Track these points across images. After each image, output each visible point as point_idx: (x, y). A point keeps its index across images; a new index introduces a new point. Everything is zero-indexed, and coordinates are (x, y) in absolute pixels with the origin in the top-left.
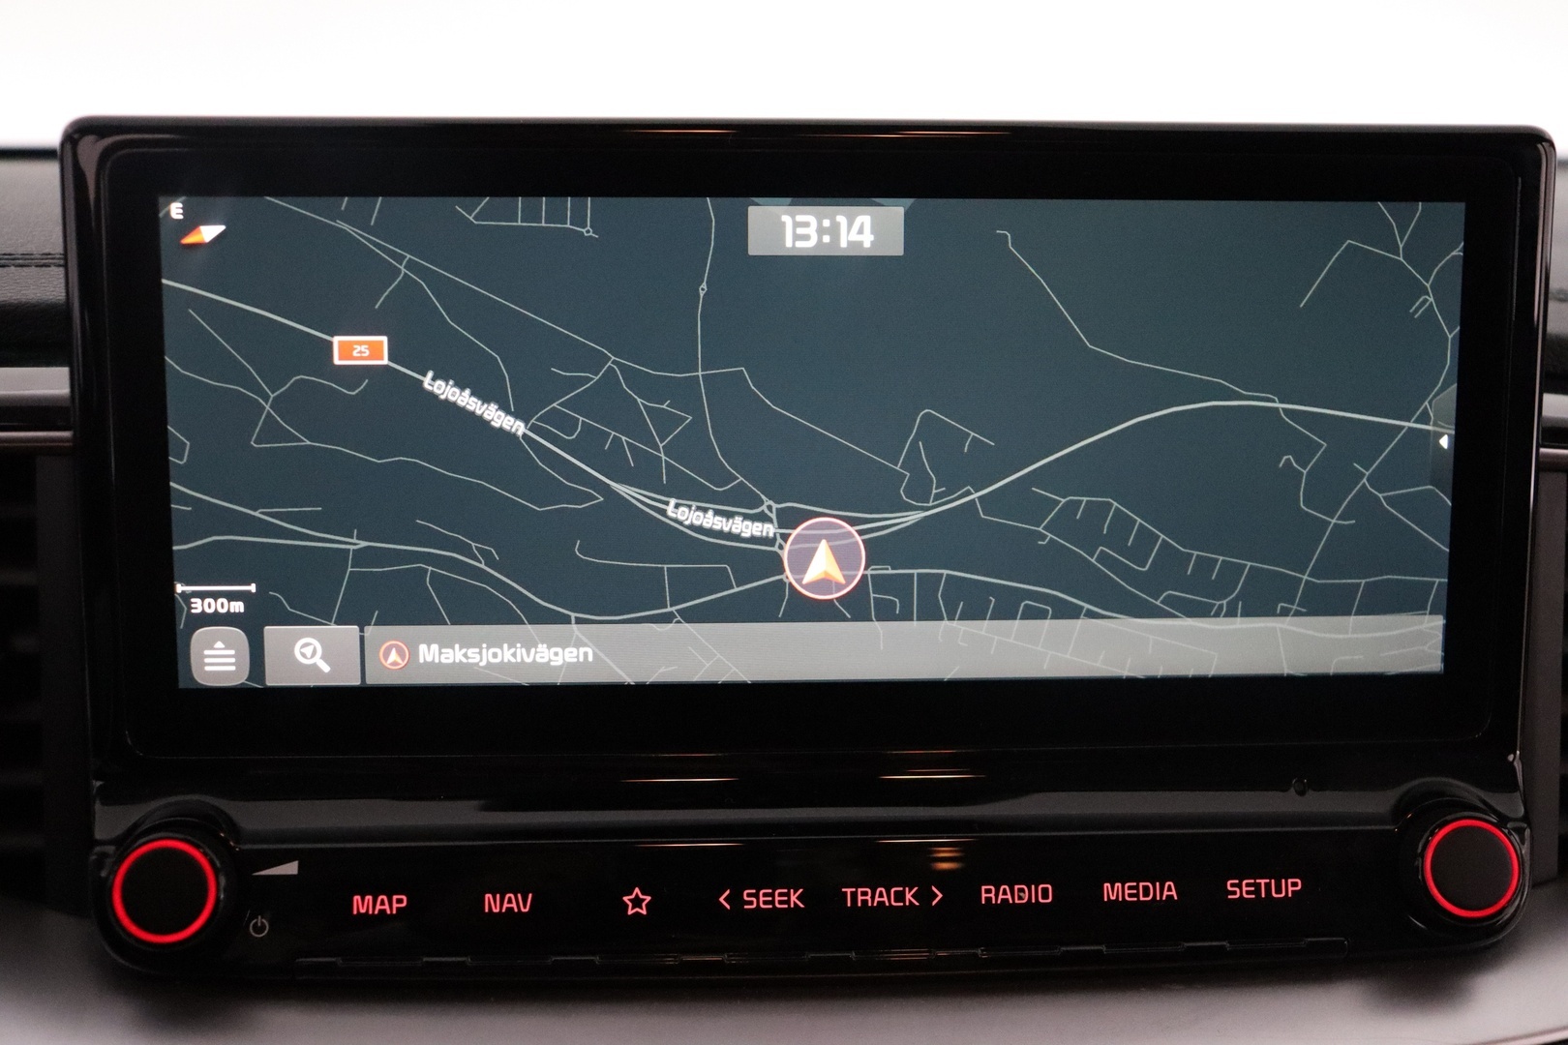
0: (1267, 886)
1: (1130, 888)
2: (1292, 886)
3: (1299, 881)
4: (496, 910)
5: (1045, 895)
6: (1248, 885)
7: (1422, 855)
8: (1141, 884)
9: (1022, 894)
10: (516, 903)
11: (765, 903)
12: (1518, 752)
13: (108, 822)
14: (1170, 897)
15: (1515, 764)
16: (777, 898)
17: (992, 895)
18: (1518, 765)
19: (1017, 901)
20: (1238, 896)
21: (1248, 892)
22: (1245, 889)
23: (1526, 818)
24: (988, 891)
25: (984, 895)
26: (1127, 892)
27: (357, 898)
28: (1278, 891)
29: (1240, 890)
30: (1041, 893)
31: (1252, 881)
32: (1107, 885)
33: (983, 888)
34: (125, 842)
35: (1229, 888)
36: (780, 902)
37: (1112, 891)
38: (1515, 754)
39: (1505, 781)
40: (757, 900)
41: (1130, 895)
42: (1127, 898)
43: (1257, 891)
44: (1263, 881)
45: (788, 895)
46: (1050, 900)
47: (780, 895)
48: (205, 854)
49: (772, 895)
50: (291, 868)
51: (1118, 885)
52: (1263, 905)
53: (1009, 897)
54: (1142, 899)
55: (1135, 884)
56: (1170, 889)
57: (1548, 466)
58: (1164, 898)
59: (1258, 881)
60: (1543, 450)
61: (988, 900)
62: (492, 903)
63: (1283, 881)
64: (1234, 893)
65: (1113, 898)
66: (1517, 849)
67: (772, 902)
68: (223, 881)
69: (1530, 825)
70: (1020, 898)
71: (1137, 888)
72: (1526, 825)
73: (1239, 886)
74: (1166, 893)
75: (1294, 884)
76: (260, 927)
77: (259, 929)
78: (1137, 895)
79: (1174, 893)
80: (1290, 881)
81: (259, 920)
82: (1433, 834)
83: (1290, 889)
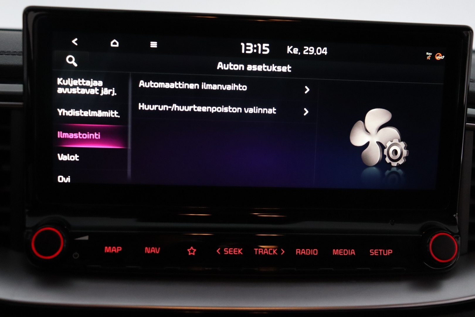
0: (382, 252)
1: (341, 251)
2: (389, 252)
3: (392, 251)
4: (149, 252)
5: (315, 252)
6: (376, 251)
7: (429, 243)
8: (344, 250)
9: (308, 252)
10: (155, 250)
11: (231, 252)
12: (457, 214)
13: (30, 222)
14: (353, 254)
15: (456, 217)
16: (234, 251)
17: (299, 252)
18: (457, 218)
19: (307, 254)
20: (373, 254)
21: (376, 253)
22: (375, 252)
23: (459, 233)
24: (298, 251)
25: (297, 252)
26: (340, 252)
27: (106, 248)
28: (385, 253)
29: (374, 252)
30: (314, 252)
31: (377, 250)
32: (334, 250)
33: (297, 250)
34: (35, 228)
35: (371, 252)
36: (235, 252)
37: (335, 252)
38: (456, 214)
39: (453, 222)
40: (228, 251)
41: (341, 253)
42: (340, 254)
43: (379, 253)
44: (381, 250)
45: (238, 250)
46: (317, 254)
47: (235, 250)
48: (60, 232)
49: (233, 250)
50: (86, 238)
51: (337, 250)
52: (380, 257)
53: (304, 253)
54: (344, 254)
55: (342, 250)
56: (353, 252)
57: (469, 128)
58: (351, 254)
59: (379, 250)
60: (467, 124)
61: (298, 253)
62: (147, 250)
63: (387, 250)
64: (372, 253)
65: (336, 254)
66: (457, 243)
67: (233, 252)
68: (65, 241)
69: (460, 236)
70: (308, 253)
71: (343, 251)
72: (459, 236)
73: (374, 251)
74: (352, 253)
75: (390, 251)
76: (76, 255)
77: (76, 256)
78: (343, 253)
79: (354, 253)
80: (389, 250)
81: (76, 253)
82: (431, 237)
83: (389, 253)
